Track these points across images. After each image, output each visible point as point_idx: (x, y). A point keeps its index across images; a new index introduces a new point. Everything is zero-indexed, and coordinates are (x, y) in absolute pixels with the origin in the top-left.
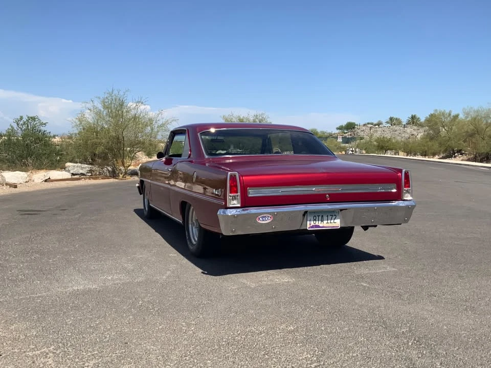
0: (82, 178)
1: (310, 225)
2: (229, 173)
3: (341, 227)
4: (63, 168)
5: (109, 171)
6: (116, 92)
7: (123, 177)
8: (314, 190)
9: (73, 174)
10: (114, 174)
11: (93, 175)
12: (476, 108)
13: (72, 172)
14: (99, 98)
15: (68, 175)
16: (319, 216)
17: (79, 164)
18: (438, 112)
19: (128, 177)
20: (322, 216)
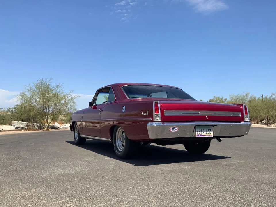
0: (22, 130)
1: (197, 134)
2: (154, 101)
3: (213, 136)
4: (10, 124)
5: (38, 126)
6: (44, 80)
7: (47, 129)
8: (199, 113)
9: (16, 128)
10: (40, 128)
11: (28, 128)
12: (236, 95)
13: (16, 126)
14: (34, 83)
15: (14, 128)
16: (201, 129)
17: (20, 122)
18: (216, 97)
19: (50, 129)
20: (204, 129)
